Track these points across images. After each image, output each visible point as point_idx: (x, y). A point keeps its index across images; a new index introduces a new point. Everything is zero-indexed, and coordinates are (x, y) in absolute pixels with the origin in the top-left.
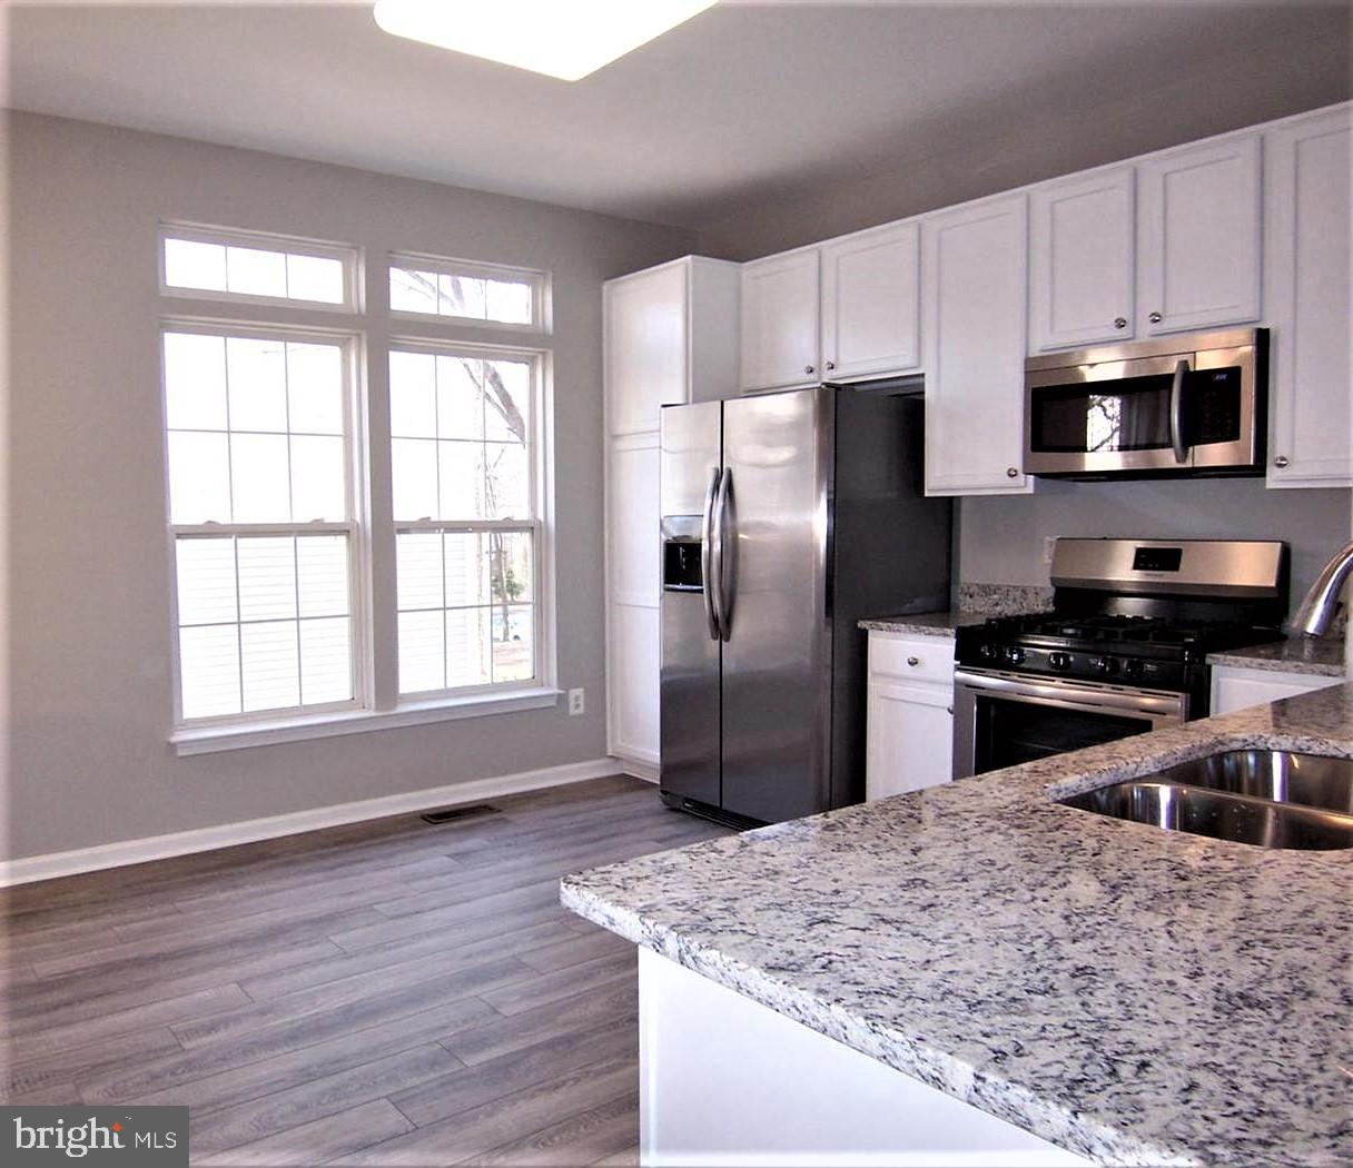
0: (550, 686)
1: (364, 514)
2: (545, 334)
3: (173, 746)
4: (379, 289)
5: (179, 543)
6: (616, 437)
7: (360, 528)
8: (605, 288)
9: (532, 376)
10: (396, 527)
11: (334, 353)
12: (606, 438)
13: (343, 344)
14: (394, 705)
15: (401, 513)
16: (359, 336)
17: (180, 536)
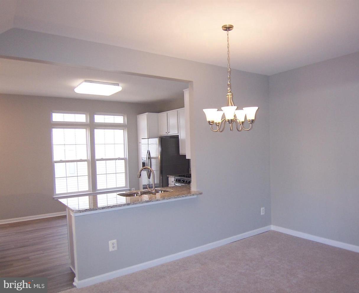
0: (128, 188)
1: (90, 158)
2: (126, 125)
3: (54, 198)
4: (92, 119)
5: (55, 164)
6: (140, 143)
7: (89, 160)
8: (137, 116)
9: (124, 132)
10: (96, 160)
11: (85, 130)
12: (138, 143)
13: (86, 129)
14: (96, 191)
15: (97, 157)
16: (88, 127)
17: (55, 163)
